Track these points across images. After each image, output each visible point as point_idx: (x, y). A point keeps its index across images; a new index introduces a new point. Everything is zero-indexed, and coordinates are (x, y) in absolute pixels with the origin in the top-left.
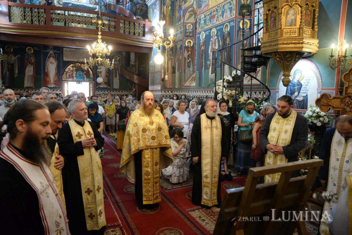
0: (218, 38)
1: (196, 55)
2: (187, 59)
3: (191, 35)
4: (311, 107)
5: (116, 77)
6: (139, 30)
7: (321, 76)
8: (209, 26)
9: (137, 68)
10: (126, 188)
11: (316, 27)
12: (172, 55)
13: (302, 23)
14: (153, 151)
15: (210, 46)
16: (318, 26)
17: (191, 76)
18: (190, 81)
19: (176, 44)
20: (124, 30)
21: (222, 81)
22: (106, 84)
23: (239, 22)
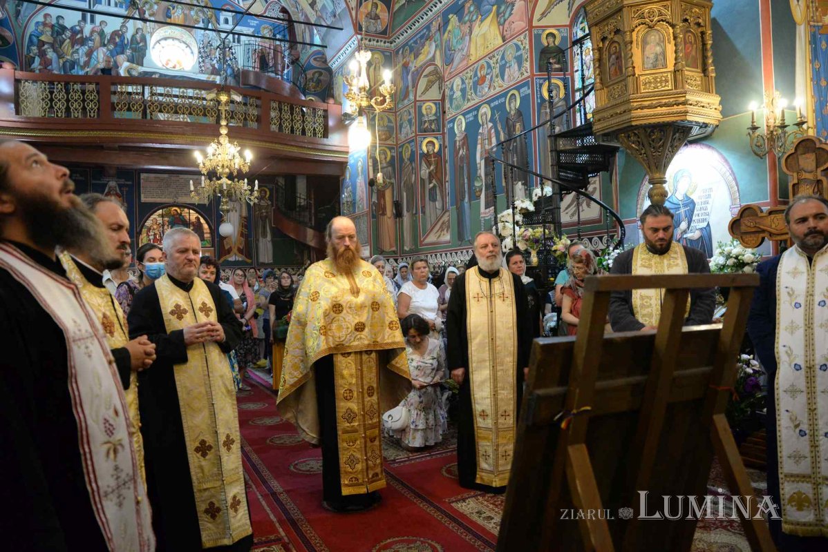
0: (495, 127)
1: (448, 172)
2: (427, 182)
3: (433, 127)
4: (720, 247)
5: (264, 235)
6: (314, 123)
7: (735, 179)
8: (472, 103)
9: (313, 211)
10: (296, 464)
11: (711, 68)
12: (393, 175)
13: (680, 60)
14: (361, 359)
15: (479, 147)
16: (714, 66)
17: (439, 220)
18: (438, 231)
19: (400, 150)
20: (280, 124)
21: (510, 211)
22: (242, 254)
23: (541, 85)
